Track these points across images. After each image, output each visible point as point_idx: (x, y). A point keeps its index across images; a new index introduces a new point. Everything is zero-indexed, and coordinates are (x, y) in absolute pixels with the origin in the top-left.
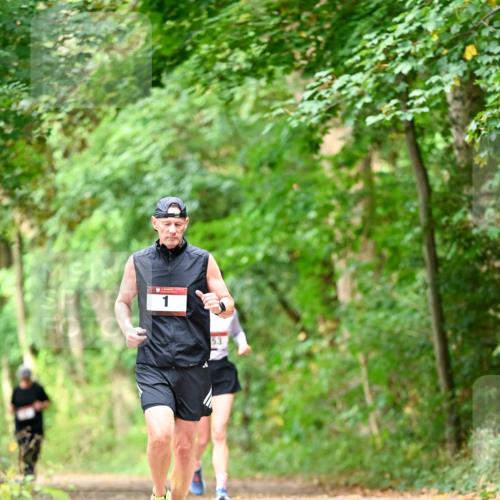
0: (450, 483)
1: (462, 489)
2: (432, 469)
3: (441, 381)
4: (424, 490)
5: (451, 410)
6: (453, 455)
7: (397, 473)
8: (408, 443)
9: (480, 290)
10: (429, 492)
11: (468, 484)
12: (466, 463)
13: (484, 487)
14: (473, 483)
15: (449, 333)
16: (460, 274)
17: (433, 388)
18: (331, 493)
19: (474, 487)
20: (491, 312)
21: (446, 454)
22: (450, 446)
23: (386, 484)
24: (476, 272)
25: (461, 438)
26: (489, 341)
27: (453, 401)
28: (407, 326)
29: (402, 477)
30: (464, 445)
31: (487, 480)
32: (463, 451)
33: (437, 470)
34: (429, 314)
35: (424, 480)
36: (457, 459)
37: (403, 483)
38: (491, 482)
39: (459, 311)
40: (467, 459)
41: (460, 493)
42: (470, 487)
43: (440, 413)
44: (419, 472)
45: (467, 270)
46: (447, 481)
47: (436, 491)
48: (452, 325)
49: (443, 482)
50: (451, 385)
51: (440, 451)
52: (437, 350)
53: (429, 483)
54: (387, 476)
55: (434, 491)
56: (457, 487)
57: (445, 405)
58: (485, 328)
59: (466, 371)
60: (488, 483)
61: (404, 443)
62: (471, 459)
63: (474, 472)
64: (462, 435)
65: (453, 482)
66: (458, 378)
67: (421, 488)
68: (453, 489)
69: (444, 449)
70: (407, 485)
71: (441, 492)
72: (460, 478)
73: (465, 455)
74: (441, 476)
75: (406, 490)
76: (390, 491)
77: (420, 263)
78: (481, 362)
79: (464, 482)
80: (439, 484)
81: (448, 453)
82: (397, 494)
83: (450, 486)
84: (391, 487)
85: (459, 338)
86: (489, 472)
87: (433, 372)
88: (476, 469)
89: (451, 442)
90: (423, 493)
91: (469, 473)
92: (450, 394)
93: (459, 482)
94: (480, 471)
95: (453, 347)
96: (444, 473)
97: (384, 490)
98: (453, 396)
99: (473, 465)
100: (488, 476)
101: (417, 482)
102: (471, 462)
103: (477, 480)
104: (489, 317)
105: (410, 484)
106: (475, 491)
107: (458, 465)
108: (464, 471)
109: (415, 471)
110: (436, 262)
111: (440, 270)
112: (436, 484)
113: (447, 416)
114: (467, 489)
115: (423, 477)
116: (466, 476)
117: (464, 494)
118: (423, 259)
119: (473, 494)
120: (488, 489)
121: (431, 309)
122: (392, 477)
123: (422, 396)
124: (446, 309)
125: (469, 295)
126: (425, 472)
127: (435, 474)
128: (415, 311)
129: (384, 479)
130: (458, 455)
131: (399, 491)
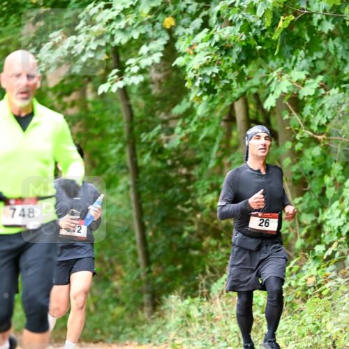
0: (148, 337)
1: (157, 342)
2: (133, 326)
3: (141, 260)
4: (127, 342)
5: (148, 281)
6: (149, 316)
7: (106, 330)
8: (115, 307)
9: (170, 191)
10: (131, 343)
11: (161, 338)
12: (160, 321)
13: (173, 340)
14: (165, 337)
15: (147, 223)
16: (155, 179)
17: (134, 265)
18: (55, 345)
19: (166, 340)
20: (179, 207)
21: (144, 315)
22: (147, 309)
23: (98, 337)
24: (167, 177)
25: (156, 304)
26: (177, 229)
27: (150, 275)
28: (114, 218)
29: (110, 332)
30: (158, 308)
31: (176, 335)
32: (157, 313)
33: (137, 327)
34: (131, 208)
35: (127, 335)
36: (153, 319)
37: (112, 336)
38: (179, 336)
39: (154, 206)
40: (161, 319)
41: (155, 345)
42: (163, 340)
43: (140, 284)
44: (123, 329)
45: (161, 175)
46: (145, 335)
47: (136, 343)
48: (148, 218)
49: (142, 336)
50: (148, 263)
51: (140, 313)
52: (137, 237)
53: (132, 337)
54: (99, 332)
55: (135, 343)
56: (152, 340)
57: (143, 278)
58: (174, 220)
59: (159, 251)
60: (177, 338)
61: (111, 306)
62: (163, 319)
63: (166, 329)
64: (157, 300)
65: (150, 336)
66: (153, 257)
67: (125, 341)
68: (149, 342)
69: (143, 312)
70: (114, 339)
71: (140, 344)
72: (155, 333)
73: (159, 316)
74: (141, 332)
75: (113, 343)
76: (101, 343)
77: (125, 170)
78: (171, 245)
79: (158, 336)
80: (139, 338)
81: (146, 315)
82: (106, 345)
83: (147, 340)
84: (102, 340)
85: (154, 226)
86: (177, 329)
87: (134, 253)
88: (168, 327)
89: (148, 306)
90: (126, 345)
91: (162, 330)
92: (147, 270)
93: (154, 336)
94: (171, 328)
95: (150, 234)
96: (143, 330)
97: (96, 342)
98: (150, 271)
99: (165, 324)
100: (177, 332)
101: (122, 336)
102: (164, 321)
103: (168, 335)
104: (178, 211)
105: (117, 338)
106: (167, 343)
107: (153, 323)
108: (158, 328)
109: (120, 328)
110: (137, 170)
111: (141, 176)
112: (136, 338)
113: (144, 286)
114: (160, 342)
115: (126, 333)
116: (159, 332)
117: (158, 346)
118: (127, 168)
119: (165, 345)
120: (177, 342)
121: (133, 205)
122: (102, 333)
123: (126, 271)
124: (144, 205)
125: (161, 195)
126: (128, 329)
127: (136, 330)
128: (120, 206)
129: (96, 334)
130: (153, 316)
131: (108, 343)
